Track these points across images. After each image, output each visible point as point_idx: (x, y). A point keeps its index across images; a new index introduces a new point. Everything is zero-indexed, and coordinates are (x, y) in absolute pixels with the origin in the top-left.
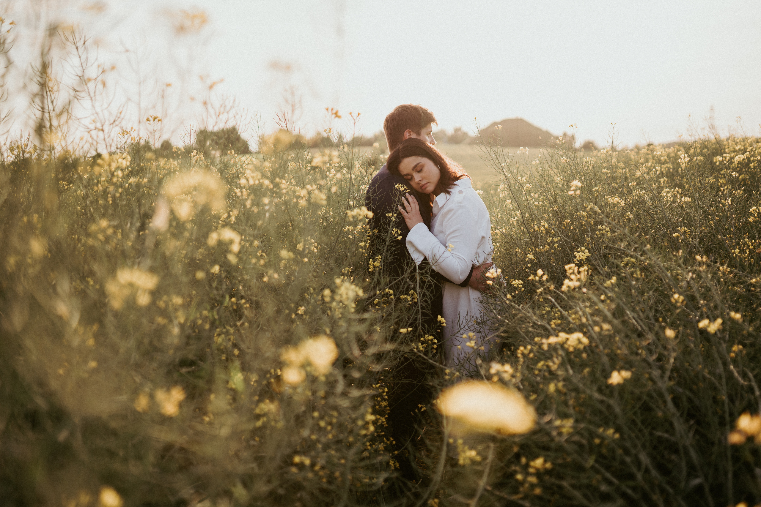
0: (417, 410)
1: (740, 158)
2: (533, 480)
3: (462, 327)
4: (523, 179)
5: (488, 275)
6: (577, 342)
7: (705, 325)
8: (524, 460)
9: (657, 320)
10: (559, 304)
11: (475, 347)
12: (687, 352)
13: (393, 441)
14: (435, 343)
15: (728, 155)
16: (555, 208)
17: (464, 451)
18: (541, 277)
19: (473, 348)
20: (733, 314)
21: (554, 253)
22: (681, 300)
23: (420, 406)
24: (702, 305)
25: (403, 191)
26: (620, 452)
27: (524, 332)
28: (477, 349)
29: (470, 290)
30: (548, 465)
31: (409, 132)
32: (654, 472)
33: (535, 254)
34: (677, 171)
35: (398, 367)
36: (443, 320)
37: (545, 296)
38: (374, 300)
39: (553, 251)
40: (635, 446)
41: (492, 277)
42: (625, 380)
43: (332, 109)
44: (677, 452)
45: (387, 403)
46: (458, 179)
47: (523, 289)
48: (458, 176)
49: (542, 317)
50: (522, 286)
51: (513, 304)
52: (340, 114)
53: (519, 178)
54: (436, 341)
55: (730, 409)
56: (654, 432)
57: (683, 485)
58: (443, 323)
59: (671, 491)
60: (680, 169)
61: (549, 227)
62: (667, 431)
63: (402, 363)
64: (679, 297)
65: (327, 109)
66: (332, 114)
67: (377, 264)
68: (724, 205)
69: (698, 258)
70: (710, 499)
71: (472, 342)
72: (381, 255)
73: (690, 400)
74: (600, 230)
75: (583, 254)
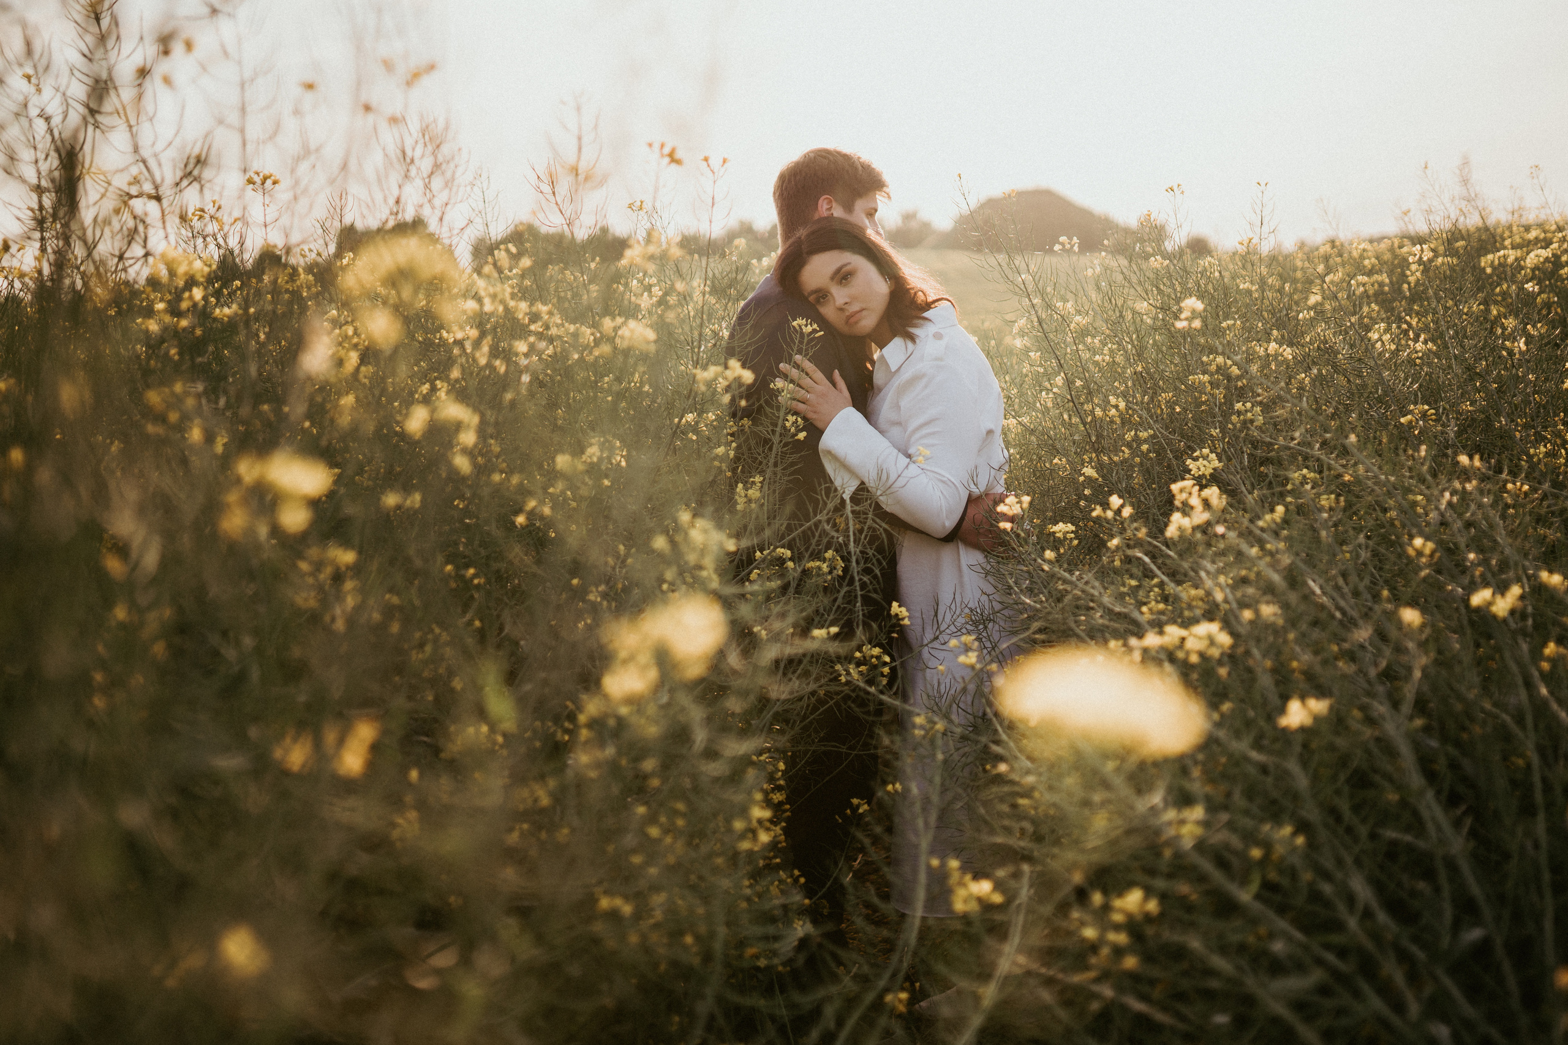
0: (848, 811)
1: (1535, 257)
2: (1121, 938)
3: (942, 629)
4: (1069, 305)
5: (1001, 508)
6: (1206, 642)
7: (1485, 600)
8: (1097, 898)
9: (1376, 597)
10: (1159, 568)
11: (978, 666)
12: (1444, 661)
13: (799, 876)
14: (885, 664)
15: (1511, 252)
16: (1139, 369)
17: (964, 885)
18: (1118, 512)
19: (972, 667)
20: (1544, 575)
21: (1141, 464)
22: (1427, 551)
23: (855, 801)
24: (1472, 563)
25: (811, 333)
26: (1307, 876)
27: (1083, 631)
28: (982, 670)
29: (961, 547)
30: (1153, 906)
31: (830, 202)
32: (1382, 917)
33: (1100, 467)
34: (1400, 290)
35: (804, 718)
36: (903, 612)
37: (1129, 552)
38: (750, 572)
39: (1137, 460)
40: (1340, 862)
41: (1010, 513)
42: (1317, 718)
43: (662, 146)
44: (1429, 875)
45: (784, 796)
46: (928, 306)
47: (1076, 542)
48: (930, 299)
49: (1121, 597)
50: (1073, 535)
51: (1056, 569)
52: (679, 155)
53: (1059, 304)
54: (887, 659)
55: (1544, 780)
56: (1381, 831)
57: (1445, 941)
58: (903, 619)
59: (1421, 955)
60: (1405, 286)
61: (1128, 408)
62: (1408, 829)
63: (815, 709)
64: (1424, 545)
65: (650, 145)
66: (662, 156)
67: (754, 493)
68: (1511, 353)
69: (1464, 459)
70: (1507, 967)
71: (970, 654)
72: (762, 473)
73: (1454, 766)
74: (1239, 413)
75: (1205, 462)
